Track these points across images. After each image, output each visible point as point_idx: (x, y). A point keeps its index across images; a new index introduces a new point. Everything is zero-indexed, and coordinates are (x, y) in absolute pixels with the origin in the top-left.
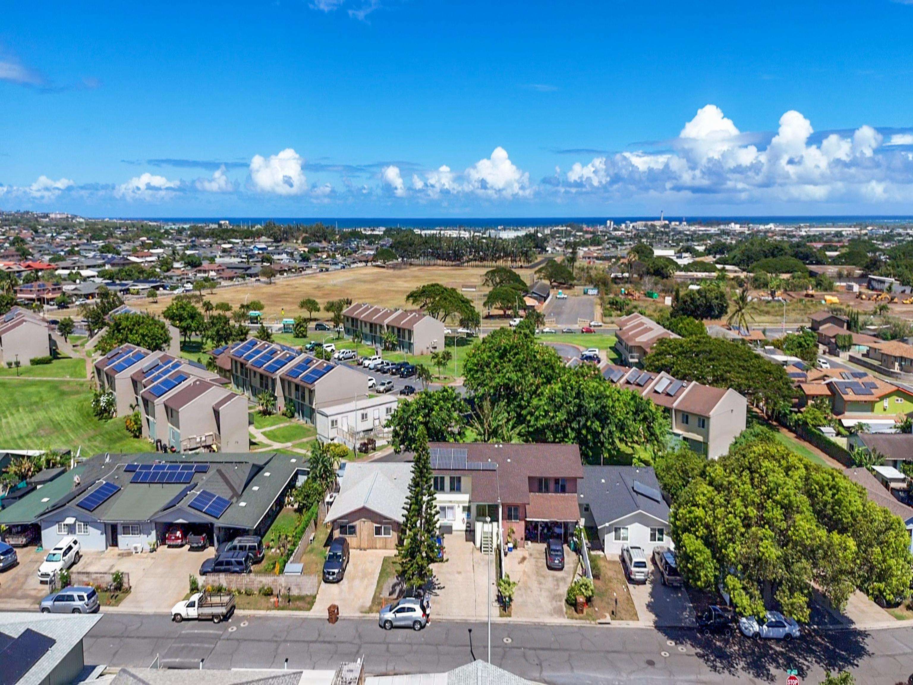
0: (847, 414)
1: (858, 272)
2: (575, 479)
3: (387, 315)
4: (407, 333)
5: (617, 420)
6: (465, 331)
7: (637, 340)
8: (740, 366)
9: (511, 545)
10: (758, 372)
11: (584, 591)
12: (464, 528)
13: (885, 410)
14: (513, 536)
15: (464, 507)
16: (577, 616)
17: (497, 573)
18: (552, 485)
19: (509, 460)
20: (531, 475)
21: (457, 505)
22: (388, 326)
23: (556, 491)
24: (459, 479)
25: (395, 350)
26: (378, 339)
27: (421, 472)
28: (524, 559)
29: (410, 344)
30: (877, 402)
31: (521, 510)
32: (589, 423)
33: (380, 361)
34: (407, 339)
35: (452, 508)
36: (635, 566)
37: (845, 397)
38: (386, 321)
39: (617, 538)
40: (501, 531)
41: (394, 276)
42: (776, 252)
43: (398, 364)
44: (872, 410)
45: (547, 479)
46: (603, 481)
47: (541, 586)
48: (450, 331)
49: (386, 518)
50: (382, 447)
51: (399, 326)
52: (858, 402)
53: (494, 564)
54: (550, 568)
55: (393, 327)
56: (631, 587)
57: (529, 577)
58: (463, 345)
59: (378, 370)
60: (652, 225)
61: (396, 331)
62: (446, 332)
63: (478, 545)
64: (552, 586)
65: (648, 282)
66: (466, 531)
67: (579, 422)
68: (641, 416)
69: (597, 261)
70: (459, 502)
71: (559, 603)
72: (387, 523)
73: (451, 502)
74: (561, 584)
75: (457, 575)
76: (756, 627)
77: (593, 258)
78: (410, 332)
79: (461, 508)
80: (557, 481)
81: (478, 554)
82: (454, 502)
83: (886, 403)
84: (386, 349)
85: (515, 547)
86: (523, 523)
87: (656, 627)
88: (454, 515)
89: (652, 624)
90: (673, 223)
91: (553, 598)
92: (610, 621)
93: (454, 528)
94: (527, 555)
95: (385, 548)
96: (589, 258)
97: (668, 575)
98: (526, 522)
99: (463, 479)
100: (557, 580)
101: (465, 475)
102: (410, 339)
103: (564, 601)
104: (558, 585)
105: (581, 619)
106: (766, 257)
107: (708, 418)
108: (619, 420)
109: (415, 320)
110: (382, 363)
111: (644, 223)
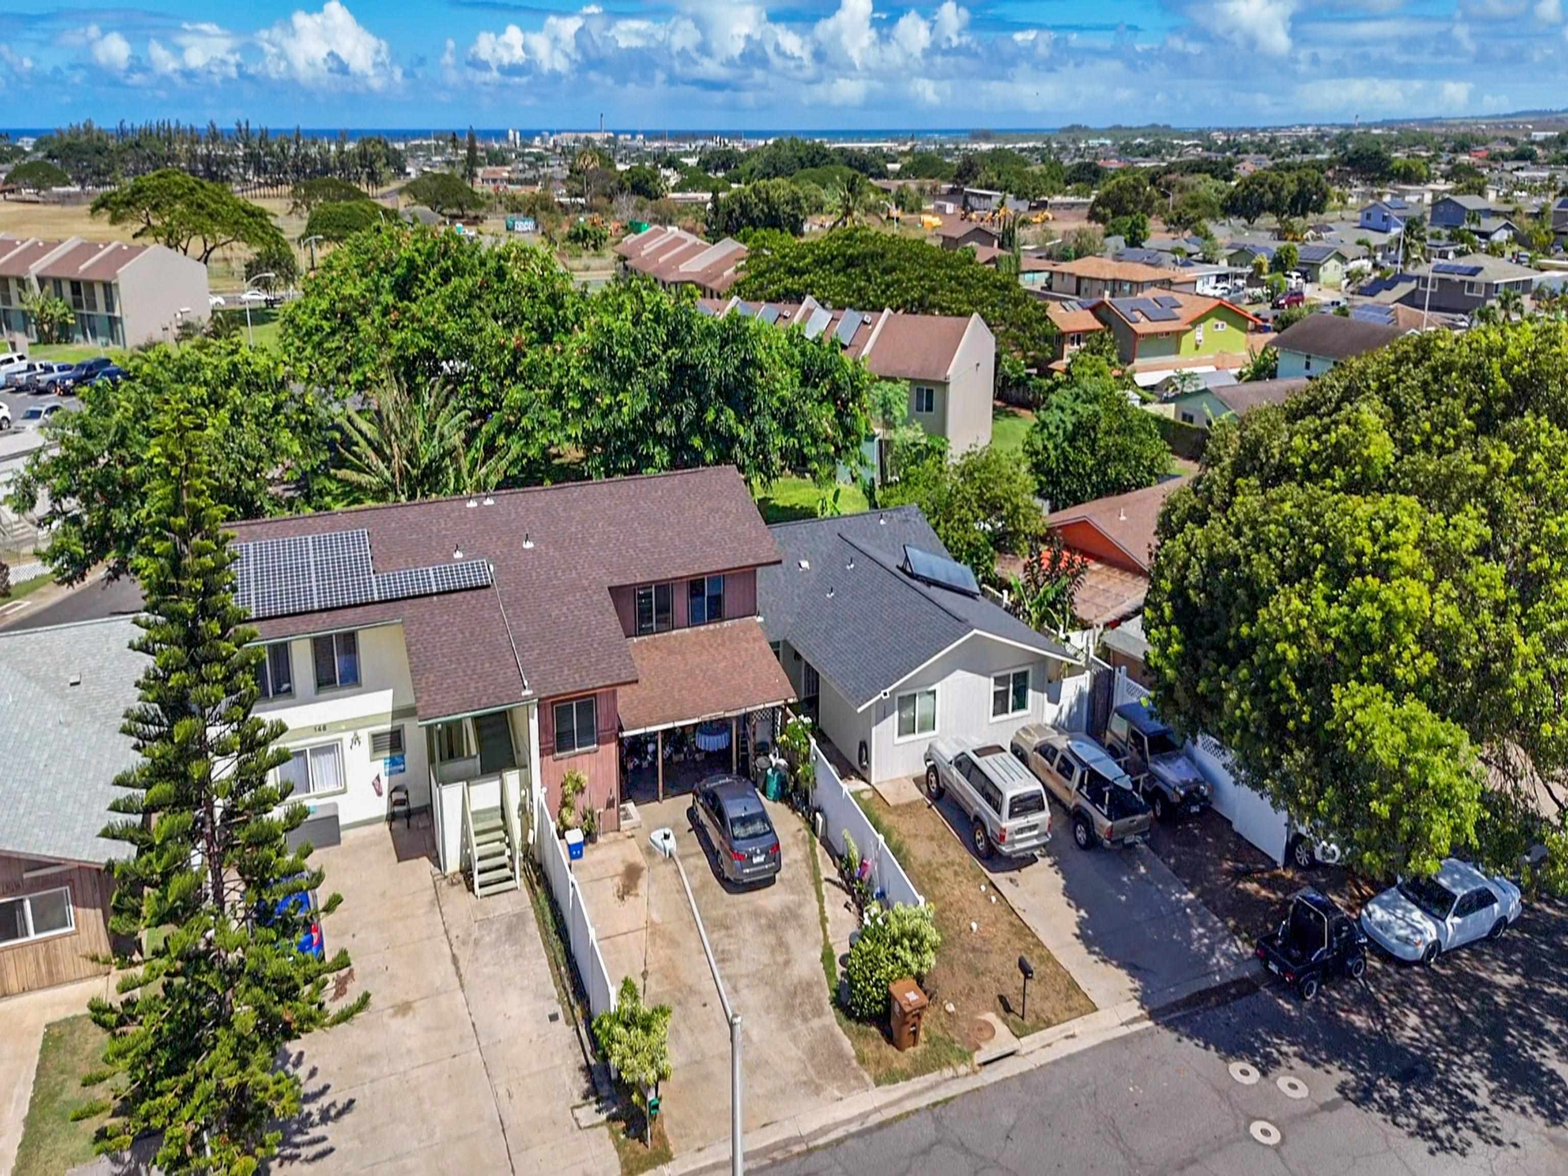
0: (1138, 362)
1: (946, 186)
2: (748, 573)
3: (35, 252)
4: (99, 291)
5: (775, 403)
6: (264, 296)
7: (683, 268)
8: (951, 278)
9: (575, 836)
10: (985, 288)
11: (908, 957)
12: (381, 807)
13: (1197, 347)
14: (581, 802)
15: (375, 736)
16: (901, 1059)
17: (554, 964)
18: (680, 602)
19: (529, 545)
20: (616, 582)
21: (347, 737)
22: (42, 281)
23: (695, 620)
24: (349, 642)
25: (69, 340)
26: (17, 320)
27: (192, 639)
28: (632, 874)
29: (113, 322)
30: (1187, 331)
31: (602, 708)
32: (710, 416)
33: (23, 365)
34: (101, 309)
35: (329, 749)
36: (1012, 815)
37: (1138, 328)
38: (35, 269)
39: (907, 728)
40: (539, 793)
41: (65, 216)
42: (817, 160)
43: (81, 366)
44: (1177, 351)
45: (664, 588)
46: (805, 564)
47: (731, 968)
48: (222, 302)
49: (39, 864)
50: (32, 586)
51: (75, 276)
52: (1156, 334)
53: (533, 928)
54: (733, 886)
55: (57, 282)
56: (1000, 879)
57: (673, 943)
58: (264, 322)
59: (20, 389)
60: (587, 139)
61: (67, 289)
62: (214, 300)
63: (453, 864)
64: (765, 958)
65: (626, 204)
66: (392, 817)
67: (678, 418)
68: (825, 387)
69: (510, 187)
70: (354, 724)
71: (816, 1023)
72: (46, 882)
73: (323, 728)
74: (791, 936)
75: (396, 1024)
76: (1430, 930)
77: (502, 180)
78: (109, 288)
79: (366, 744)
80: (695, 586)
81: (458, 899)
82: (336, 726)
83: (1199, 334)
84: (45, 339)
85: (590, 837)
86: (613, 747)
87: (1153, 1015)
88: (341, 775)
89: (1134, 1009)
90: (621, 137)
91: (789, 1008)
92: (1013, 1044)
93: (342, 821)
94: (639, 858)
95: (53, 980)
96: (494, 181)
97: (1109, 817)
98: (621, 742)
99: (364, 639)
100: (772, 926)
101: (371, 624)
102: (110, 306)
103: (829, 1008)
104: (782, 944)
105: (921, 1069)
106: (803, 167)
107: (944, 384)
108: (782, 400)
109: (122, 256)
110: (31, 367)
111: (574, 135)
